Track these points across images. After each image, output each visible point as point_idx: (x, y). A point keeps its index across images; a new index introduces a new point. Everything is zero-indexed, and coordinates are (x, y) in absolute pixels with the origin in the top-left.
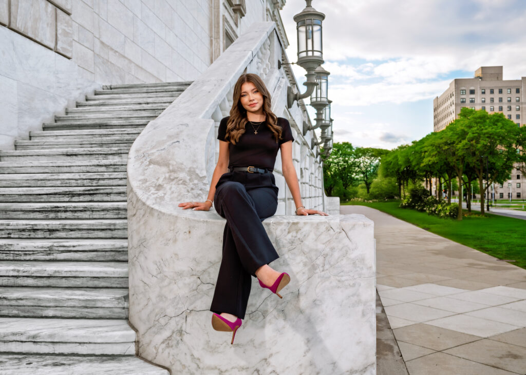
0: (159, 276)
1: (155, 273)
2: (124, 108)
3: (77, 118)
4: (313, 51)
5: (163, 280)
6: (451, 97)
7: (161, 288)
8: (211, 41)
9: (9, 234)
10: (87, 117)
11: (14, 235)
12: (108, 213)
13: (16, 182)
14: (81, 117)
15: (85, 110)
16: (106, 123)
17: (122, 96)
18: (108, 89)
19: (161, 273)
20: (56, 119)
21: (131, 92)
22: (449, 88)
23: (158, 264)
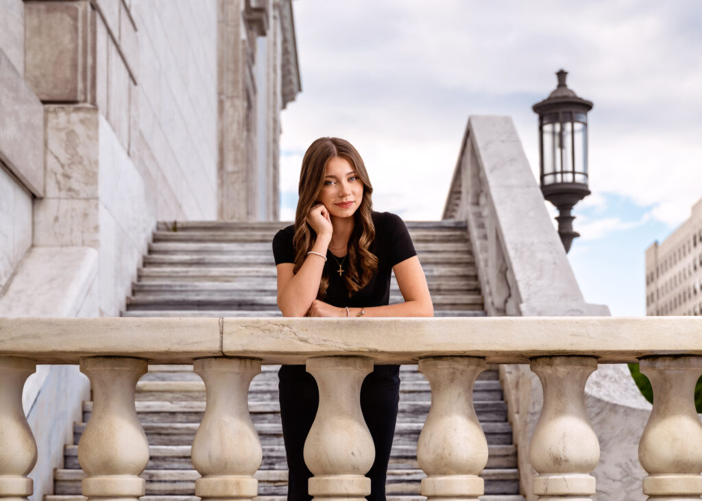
0: (625, 480)
1: (618, 477)
2: (258, 272)
3: (178, 288)
4: (574, 172)
5: (631, 483)
6: (695, 244)
7: (628, 493)
8: (221, 104)
9: (271, 464)
10: (196, 286)
11: (280, 465)
12: (402, 438)
13: (190, 394)
14: (186, 286)
15: (177, 272)
16: (253, 300)
17: (225, 246)
18: (168, 229)
19: (628, 475)
20: (135, 289)
21: (230, 238)
22: (690, 220)
23: (624, 466)
